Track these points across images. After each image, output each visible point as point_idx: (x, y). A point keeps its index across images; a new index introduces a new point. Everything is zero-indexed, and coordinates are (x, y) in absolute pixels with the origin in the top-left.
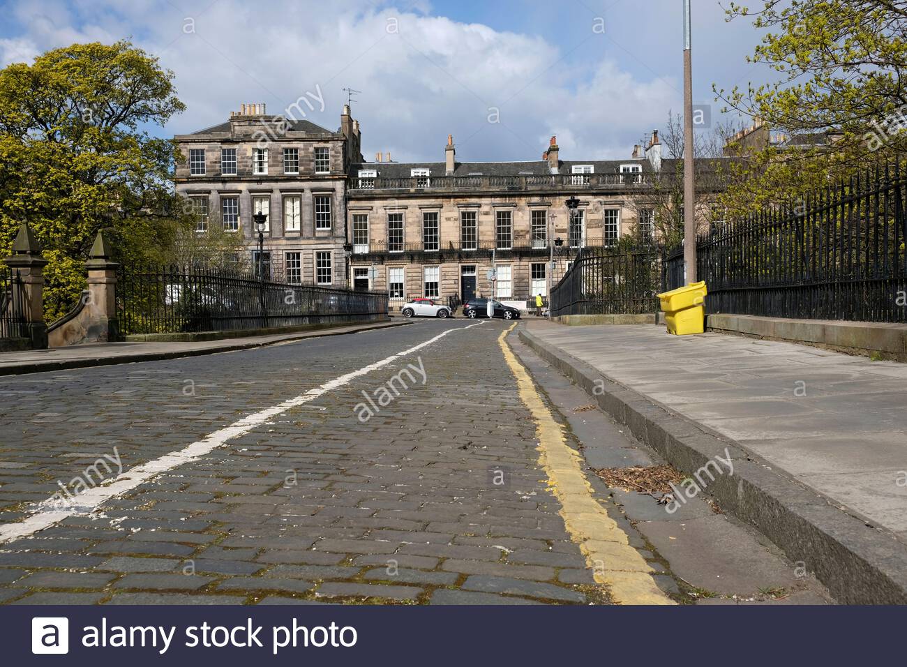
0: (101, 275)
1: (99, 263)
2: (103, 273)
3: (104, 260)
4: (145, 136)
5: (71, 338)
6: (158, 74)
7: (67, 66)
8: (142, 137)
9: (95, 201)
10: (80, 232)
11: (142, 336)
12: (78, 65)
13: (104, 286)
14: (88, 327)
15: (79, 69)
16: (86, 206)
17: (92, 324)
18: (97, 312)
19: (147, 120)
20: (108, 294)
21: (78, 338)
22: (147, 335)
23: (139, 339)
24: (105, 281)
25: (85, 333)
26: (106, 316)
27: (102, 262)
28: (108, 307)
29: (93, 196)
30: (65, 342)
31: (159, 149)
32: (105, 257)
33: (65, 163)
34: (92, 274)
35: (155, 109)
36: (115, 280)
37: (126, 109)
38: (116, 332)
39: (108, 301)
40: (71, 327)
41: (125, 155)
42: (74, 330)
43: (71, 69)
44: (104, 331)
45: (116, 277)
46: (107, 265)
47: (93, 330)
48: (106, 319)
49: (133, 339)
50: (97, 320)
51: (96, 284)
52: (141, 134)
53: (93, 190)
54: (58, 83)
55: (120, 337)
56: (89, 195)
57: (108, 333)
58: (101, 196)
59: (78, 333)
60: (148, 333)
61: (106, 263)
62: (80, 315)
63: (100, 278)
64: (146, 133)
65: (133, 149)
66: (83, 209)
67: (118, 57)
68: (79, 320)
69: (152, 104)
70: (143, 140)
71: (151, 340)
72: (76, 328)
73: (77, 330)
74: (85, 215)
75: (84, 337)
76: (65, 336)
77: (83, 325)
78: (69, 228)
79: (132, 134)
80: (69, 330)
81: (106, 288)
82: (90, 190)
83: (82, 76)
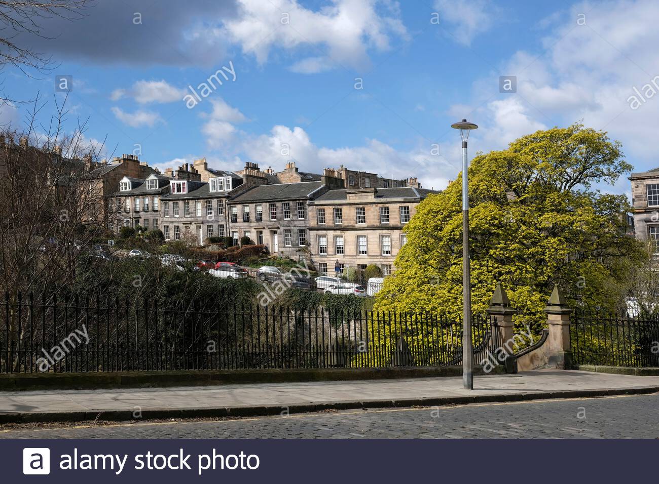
0: (558, 319)
1: (556, 310)
2: (559, 317)
3: (560, 307)
4: (598, 193)
5: (537, 363)
6: (607, 145)
7: (532, 150)
8: (596, 194)
9: (556, 250)
10: (545, 273)
11: (592, 367)
12: (541, 147)
13: (560, 327)
14: (549, 356)
15: (541, 150)
16: (549, 254)
17: (551, 355)
18: (555, 346)
19: (599, 181)
20: (563, 333)
21: (542, 364)
22: (597, 367)
23: (590, 370)
24: (561, 323)
25: (547, 360)
26: (562, 349)
27: (558, 309)
28: (564, 343)
29: (555, 246)
30: (532, 365)
31: (611, 202)
32: (561, 305)
33: (533, 221)
34: (551, 317)
35: (605, 171)
36: (569, 322)
37: (581, 173)
38: (571, 362)
39: (563, 338)
40: (535, 355)
41: (580, 213)
42: (538, 357)
43: (535, 151)
44: (561, 361)
45: (570, 320)
46: (562, 311)
47: (552, 359)
48: (562, 352)
49: (585, 369)
50: (556, 352)
51: (554, 325)
52: (594, 192)
53: (554, 242)
54: (525, 163)
55: (575, 366)
56: (552, 246)
57: (564, 363)
58: (561, 246)
59: (541, 359)
60: (598, 365)
61: (561, 310)
62: (542, 347)
63: (557, 321)
64: (599, 191)
65: (586, 208)
66: (547, 256)
67: (573, 137)
68: (542, 350)
69: (603, 168)
70: (595, 197)
71: (600, 371)
72: (539, 356)
73: (540, 358)
74: (549, 261)
75: (546, 364)
76: (532, 360)
77: (545, 354)
78: (536, 270)
79: (587, 192)
80: (534, 356)
81: (562, 329)
82: (552, 241)
83: (544, 155)
